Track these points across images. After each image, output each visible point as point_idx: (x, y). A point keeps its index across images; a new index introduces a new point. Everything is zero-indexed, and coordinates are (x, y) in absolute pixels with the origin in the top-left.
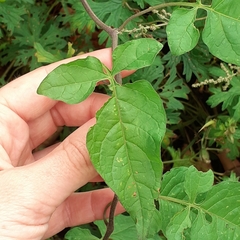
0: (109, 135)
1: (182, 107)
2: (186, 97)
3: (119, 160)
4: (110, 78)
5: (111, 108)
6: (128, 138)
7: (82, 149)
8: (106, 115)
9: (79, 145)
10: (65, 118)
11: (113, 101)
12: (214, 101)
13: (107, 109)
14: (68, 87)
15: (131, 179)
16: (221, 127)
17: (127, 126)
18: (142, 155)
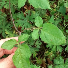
0: (18, 57)
1: (40, 47)
2: (41, 45)
3: (20, 63)
4: (18, 43)
5: (18, 51)
6: (22, 57)
7: (10, 60)
8: (17, 52)
9: (10, 59)
10: (6, 52)
11: (18, 49)
12: (47, 46)
13: (17, 51)
14: (8, 46)
15: (23, 67)
16: (49, 53)
17: (22, 55)
18: (25, 61)
